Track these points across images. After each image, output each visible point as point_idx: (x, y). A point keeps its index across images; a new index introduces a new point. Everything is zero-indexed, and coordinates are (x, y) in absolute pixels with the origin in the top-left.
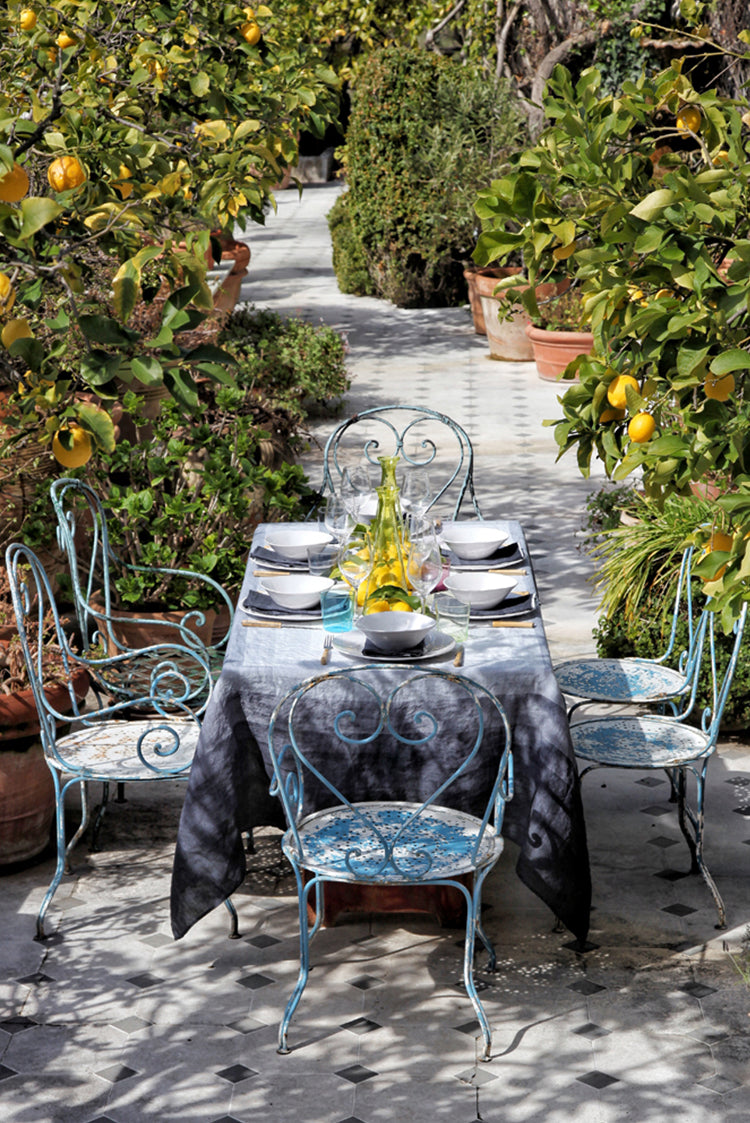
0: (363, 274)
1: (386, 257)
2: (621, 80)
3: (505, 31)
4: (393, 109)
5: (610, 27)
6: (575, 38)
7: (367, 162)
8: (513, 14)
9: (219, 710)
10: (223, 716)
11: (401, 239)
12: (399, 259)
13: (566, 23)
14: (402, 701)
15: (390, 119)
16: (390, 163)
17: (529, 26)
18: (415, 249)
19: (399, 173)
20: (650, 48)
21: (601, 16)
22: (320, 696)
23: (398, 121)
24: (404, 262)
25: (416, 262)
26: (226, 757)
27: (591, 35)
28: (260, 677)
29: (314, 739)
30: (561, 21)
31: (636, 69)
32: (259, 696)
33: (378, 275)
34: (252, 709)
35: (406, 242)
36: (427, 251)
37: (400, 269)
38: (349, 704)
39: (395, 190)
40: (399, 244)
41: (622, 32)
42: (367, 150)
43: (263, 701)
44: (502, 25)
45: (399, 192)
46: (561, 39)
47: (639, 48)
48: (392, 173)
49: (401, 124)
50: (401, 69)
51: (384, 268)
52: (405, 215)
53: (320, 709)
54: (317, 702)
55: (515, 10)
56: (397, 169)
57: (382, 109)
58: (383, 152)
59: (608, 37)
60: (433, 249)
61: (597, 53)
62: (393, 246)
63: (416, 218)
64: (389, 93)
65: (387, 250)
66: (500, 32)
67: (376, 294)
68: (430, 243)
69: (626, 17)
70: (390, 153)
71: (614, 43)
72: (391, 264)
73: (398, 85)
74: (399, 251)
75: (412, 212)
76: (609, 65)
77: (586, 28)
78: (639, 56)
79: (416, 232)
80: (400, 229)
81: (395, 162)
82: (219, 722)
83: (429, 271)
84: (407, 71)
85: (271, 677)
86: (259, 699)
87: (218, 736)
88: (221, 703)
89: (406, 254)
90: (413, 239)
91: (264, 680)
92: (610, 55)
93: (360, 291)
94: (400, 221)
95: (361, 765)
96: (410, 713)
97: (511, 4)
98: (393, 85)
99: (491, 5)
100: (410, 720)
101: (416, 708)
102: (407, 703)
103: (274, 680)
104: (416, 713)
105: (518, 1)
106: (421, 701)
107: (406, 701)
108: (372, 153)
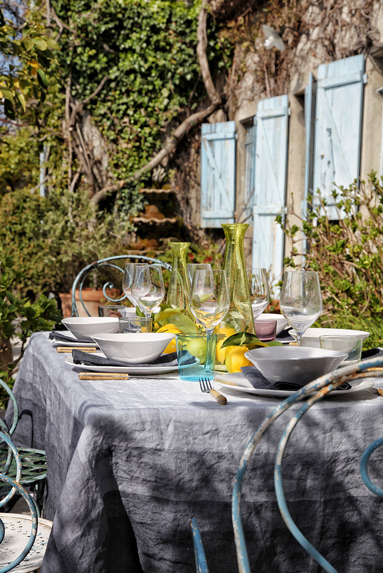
2: (130, 208)
3: (73, 184)
4: (18, 219)
5: (124, 184)
6: (108, 188)
8: (76, 176)
9: (88, 473)
10: (93, 483)
11: (23, 283)
13: (102, 182)
14: (331, 451)
15: (16, 224)
16: (17, 245)
17: (84, 182)
18: (30, 288)
19: (22, 249)
20: (144, 193)
21: (119, 179)
22: (224, 448)
23: (21, 224)
24: (24, 294)
25: (31, 294)
26: (97, 545)
27: (115, 187)
28: (143, 423)
29: (214, 511)
30: (100, 181)
31: (137, 203)
32: (141, 451)
34: (129, 472)
35: (26, 284)
36: (36, 289)
38: (262, 458)
39: (19, 258)
40: (22, 285)
41: (130, 186)
42: (5, 238)
43: (146, 459)
44: (71, 181)
45: (22, 259)
46: (100, 189)
47: (138, 194)
48: (19, 250)
49: (23, 226)
50: (22, 200)
52: (25, 270)
53: (224, 465)
54: (220, 457)
56: (21, 248)
57: (12, 219)
58: (13, 240)
59: (124, 188)
60: (40, 287)
61: (118, 196)
62: (19, 286)
63: (31, 272)
64: (16, 211)
65: (15, 288)
66: (70, 185)
68: (38, 285)
69: (132, 179)
70: (17, 240)
71: (127, 191)
73: (21, 207)
74: (22, 289)
75: (29, 268)
76: (124, 201)
77: (112, 184)
78: (138, 197)
79: (31, 279)
81: (20, 244)
82: (87, 492)
84: (25, 201)
85: (158, 422)
86: (140, 456)
87: (88, 513)
88: (90, 461)
89: (26, 290)
90: (29, 283)
91: (148, 427)
92: (125, 197)
95: (273, 546)
96: (340, 468)
97: (76, 172)
98: (18, 208)
99: (66, 172)
100: (340, 478)
101: (348, 461)
102: (337, 453)
103: (162, 427)
104: (348, 467)
105: (79, 170)
106: (356, 451)
107: (336, 450)
108: (7, 240)
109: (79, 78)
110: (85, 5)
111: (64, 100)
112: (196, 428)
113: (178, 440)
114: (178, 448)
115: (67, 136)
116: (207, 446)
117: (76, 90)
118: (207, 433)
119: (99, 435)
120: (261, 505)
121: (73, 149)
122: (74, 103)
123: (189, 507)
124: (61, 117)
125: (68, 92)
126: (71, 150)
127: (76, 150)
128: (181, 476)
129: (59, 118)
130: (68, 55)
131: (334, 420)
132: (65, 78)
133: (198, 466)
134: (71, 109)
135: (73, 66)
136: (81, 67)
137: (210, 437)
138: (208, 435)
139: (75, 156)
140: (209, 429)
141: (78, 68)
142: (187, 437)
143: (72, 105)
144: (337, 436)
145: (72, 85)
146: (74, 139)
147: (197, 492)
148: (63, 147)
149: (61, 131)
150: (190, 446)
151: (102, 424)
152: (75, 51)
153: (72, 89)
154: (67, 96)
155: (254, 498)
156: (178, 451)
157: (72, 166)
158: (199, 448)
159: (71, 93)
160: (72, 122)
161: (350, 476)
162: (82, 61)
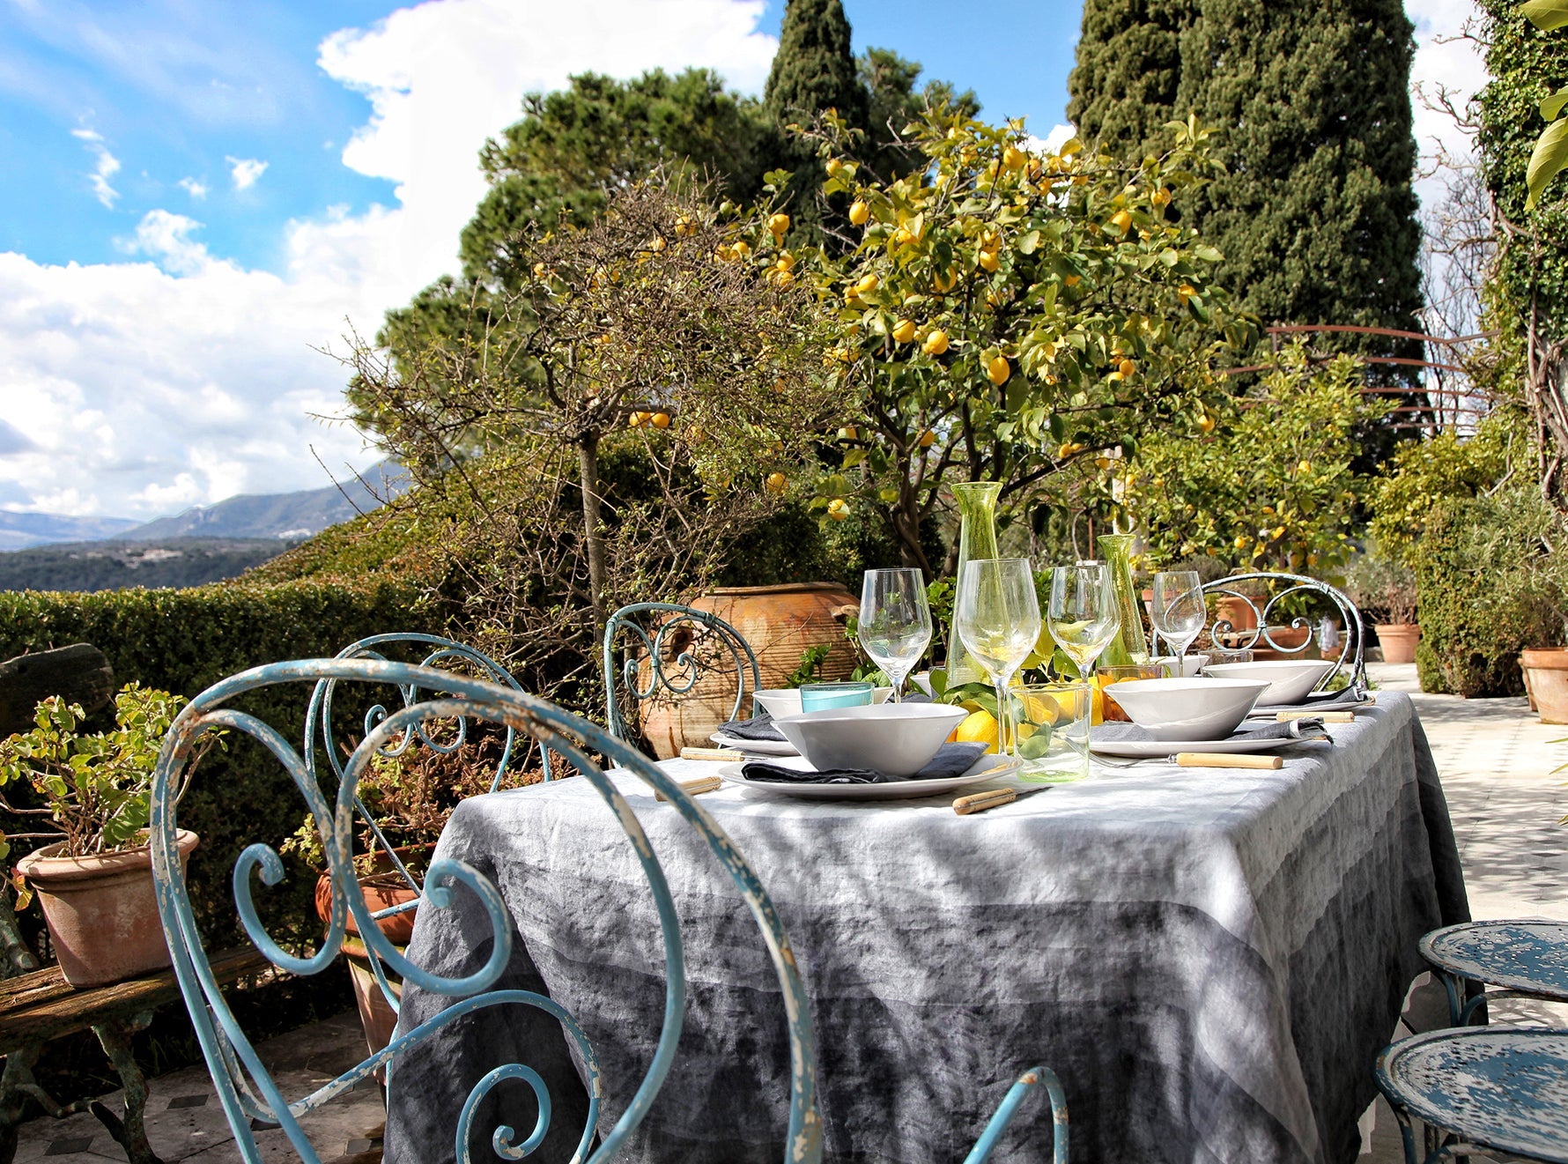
0: (1436, 675)
1: (1452, 658)
3: (1547, 478)
4: (1452, 541)
7: (1432, 584)
8: (1553, 465)
11: (1464, 642)
12: (1463, 658)
16: (1450, 583)
18: (1477, 650)
19: (1459, 590)
23: (1457, 550)
24: (1468, 660)
25: (1479, 660)
32: (523, 869)
33: (1447, 673)
35: (1469, 644)
36: (1488, 651)
37: (1464, 666)
39: (1456, 603)
40: (1463, 646)
42: (1431, 574)
44: (1544, 472)
45: (1459, 605)
48: (1453, 590)
49: (1459, 553)
51: (1451, 667)
52: (1466, 622)
55: (1555, 462)
56: (1457, 587)
58: (1444, 575)
60: (1492, 649)
62: (1457, 648)
63: (1476, 624)
65: (1452, 651)
66: (1543, 479)
67: (1446, 691)
68: (1490, 644)
72: (1456, 661)
74: (1462, 651)
75: (1472, 619)
79: (1476, 636)
80: (1462, 633)
81: (1454, 582)
83: (1491, 668)
85: (540, 823)
89: (1469, 654)
90: (1475, 641)
91: (527, 829)
93: (1434, 689)
94: (1462, 627)
96: (844, 937)
97: (1552, 458)
98: (1451, 524)
99: (1534, 460)
100: (848, 960)
101: (856, 927)
102: (833, 908)
103: (545, 831)
104: (859, 938)
105: (1557, 454)
106: (868, 907)
107: (830, 903)
108: (1436, 576)
109: (1550, 307)
110: (1553, 192)
111: (1525, 345)
112: (592, 837)
113: (565, 857)
114: (566, 870)
115: (1533, 402)
116: (610, 871)
117: (1546, 326)
118: (608, 848)
119: (463, 837)
120: (711, 990)
121: (1544, 421)
122: (1544, 349)
123: (589, 973)
124: (1522, 373)
125: (1530, 333)
126: (1540, 425)
127: (1549, 422)
128: (573, 919)
129: (1517, 375)
130: (1527, 275)
131: (821, 841)
132: (1524, 311)
133: (600, 905)
134: (1536, 357)
135: (1535, 290)
136: (1551, 289)
137: (614, 857)
138: (609, 853)
139: (1547, 433)
140: (610, 841)
141: (1545, 291)
142: (579, 851)
143: (1539, 352)
144: (830, 873)
145: (1538, 319)
146: (1544, 405)
147: (602, 950)
148: (1529, 419)
149: (1523, 396)
150: (585, 869)
151: (467, 819)
152: (1540, 267)
153: (1537, 326)
154: (1530, 338)
155: (695, 975)
156: (566, 875)
157: (1544, 449)
158: (600, 874)
159: (1535, 333)
160: (1541, 379)
161: (867, 958)
162: (1554, 279)
